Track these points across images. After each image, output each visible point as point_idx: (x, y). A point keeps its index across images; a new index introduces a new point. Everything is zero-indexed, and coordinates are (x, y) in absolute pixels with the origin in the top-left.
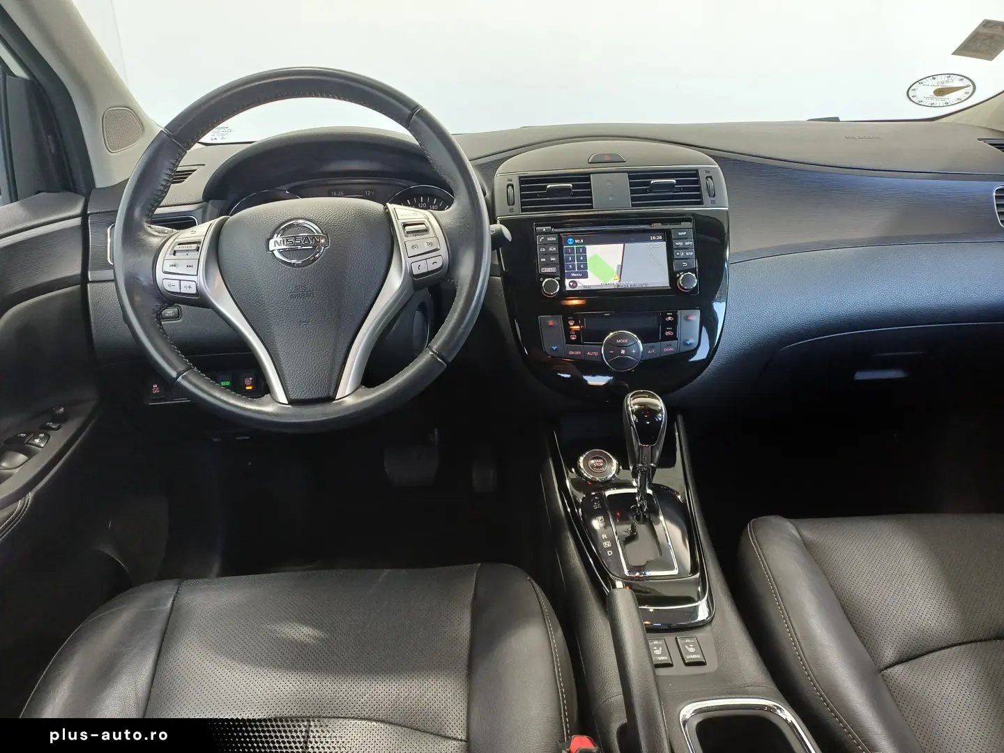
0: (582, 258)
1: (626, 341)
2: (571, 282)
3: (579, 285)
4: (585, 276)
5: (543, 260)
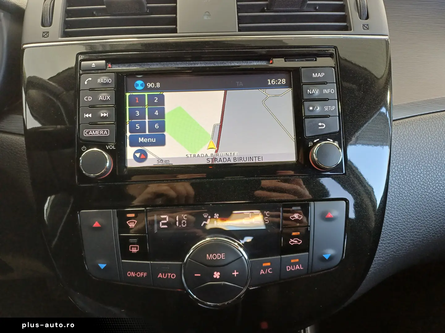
0: (157, 113)
1: (222, 256)
2: (137, 152)
3: (150, 156)
4: (161, 142)
5: (87, 115)
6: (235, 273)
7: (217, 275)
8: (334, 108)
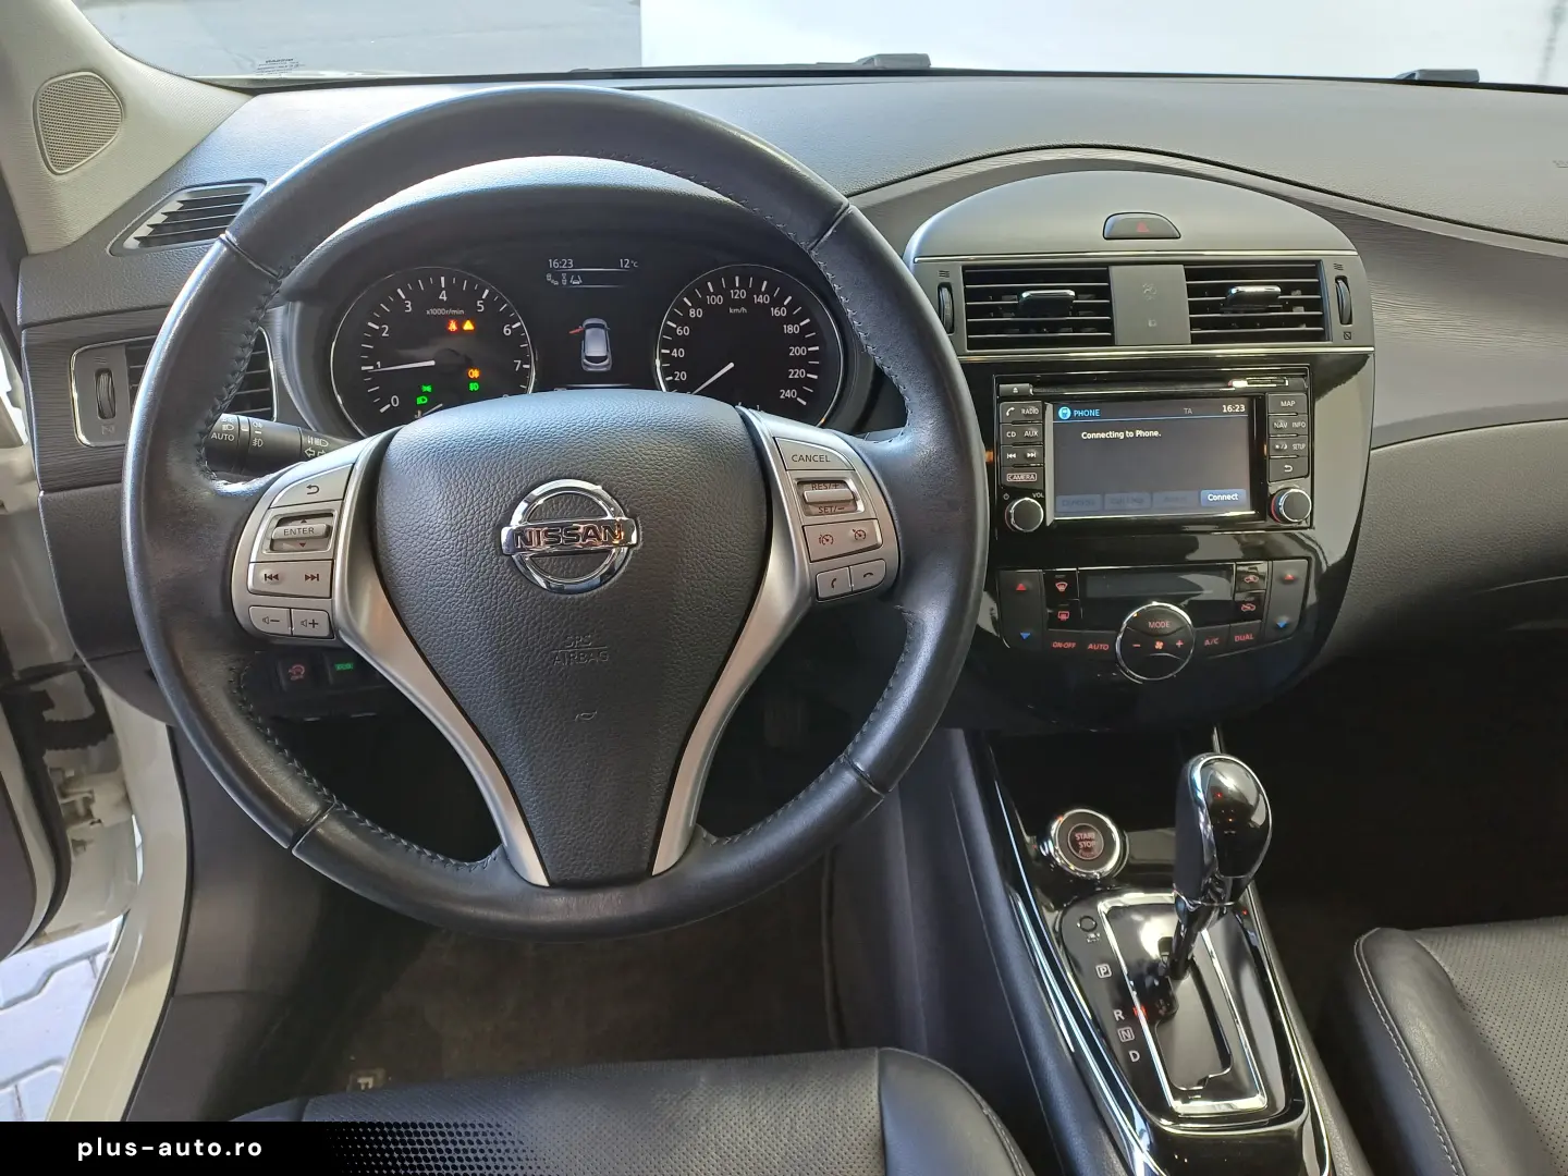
1: (1167, 624)
5: (1011, 456)
6: (1179, 644)
7: (1159, 645)
8: (1303, 446)
